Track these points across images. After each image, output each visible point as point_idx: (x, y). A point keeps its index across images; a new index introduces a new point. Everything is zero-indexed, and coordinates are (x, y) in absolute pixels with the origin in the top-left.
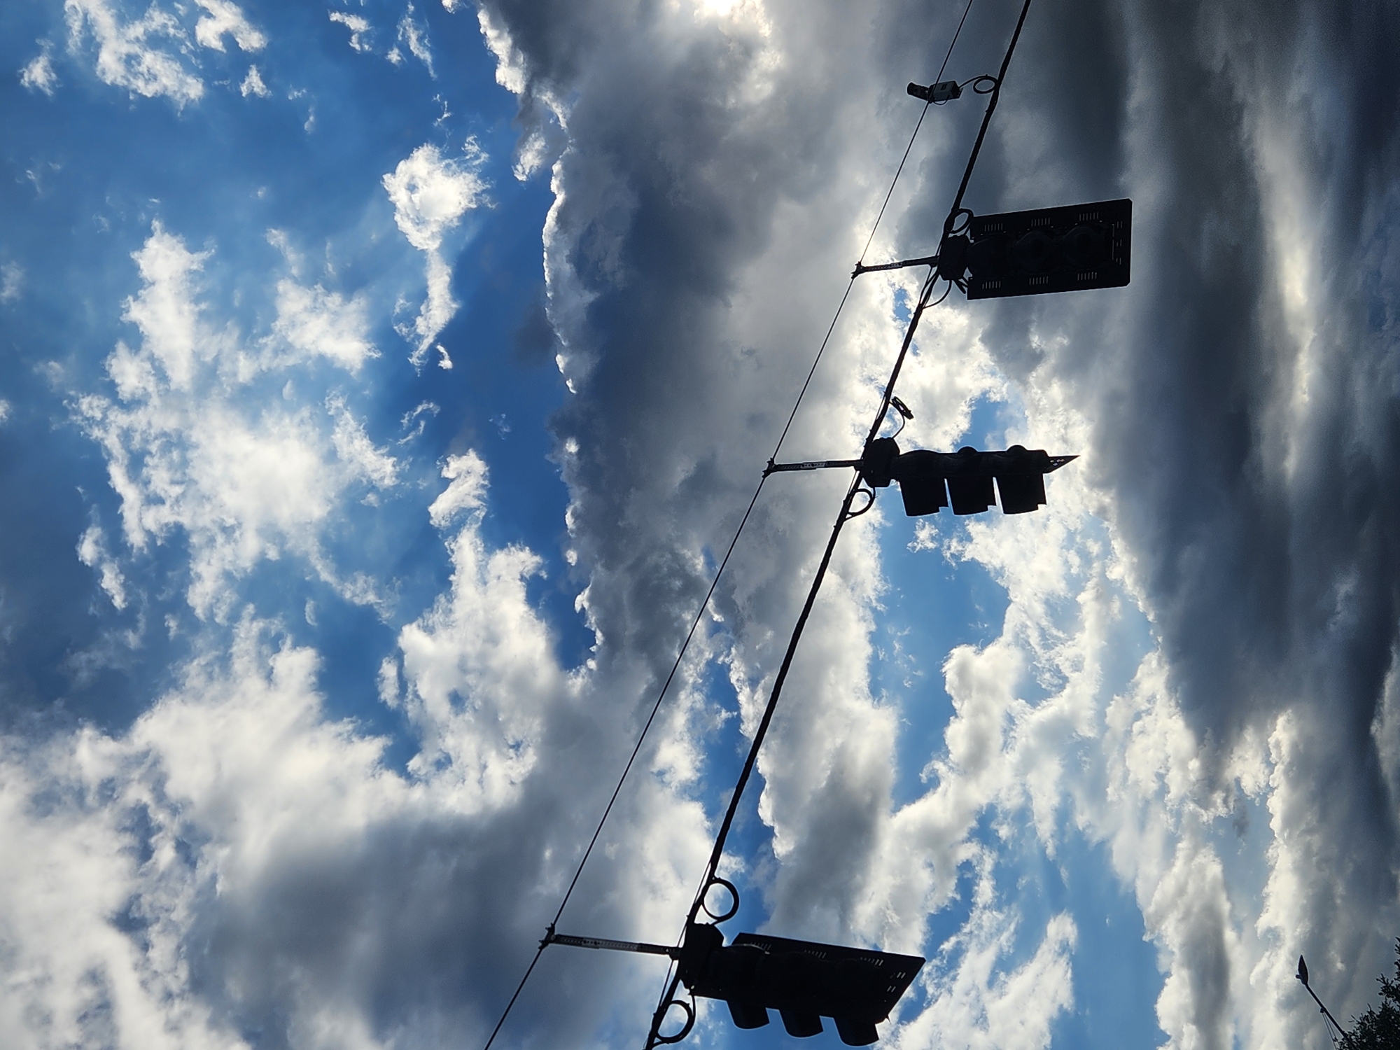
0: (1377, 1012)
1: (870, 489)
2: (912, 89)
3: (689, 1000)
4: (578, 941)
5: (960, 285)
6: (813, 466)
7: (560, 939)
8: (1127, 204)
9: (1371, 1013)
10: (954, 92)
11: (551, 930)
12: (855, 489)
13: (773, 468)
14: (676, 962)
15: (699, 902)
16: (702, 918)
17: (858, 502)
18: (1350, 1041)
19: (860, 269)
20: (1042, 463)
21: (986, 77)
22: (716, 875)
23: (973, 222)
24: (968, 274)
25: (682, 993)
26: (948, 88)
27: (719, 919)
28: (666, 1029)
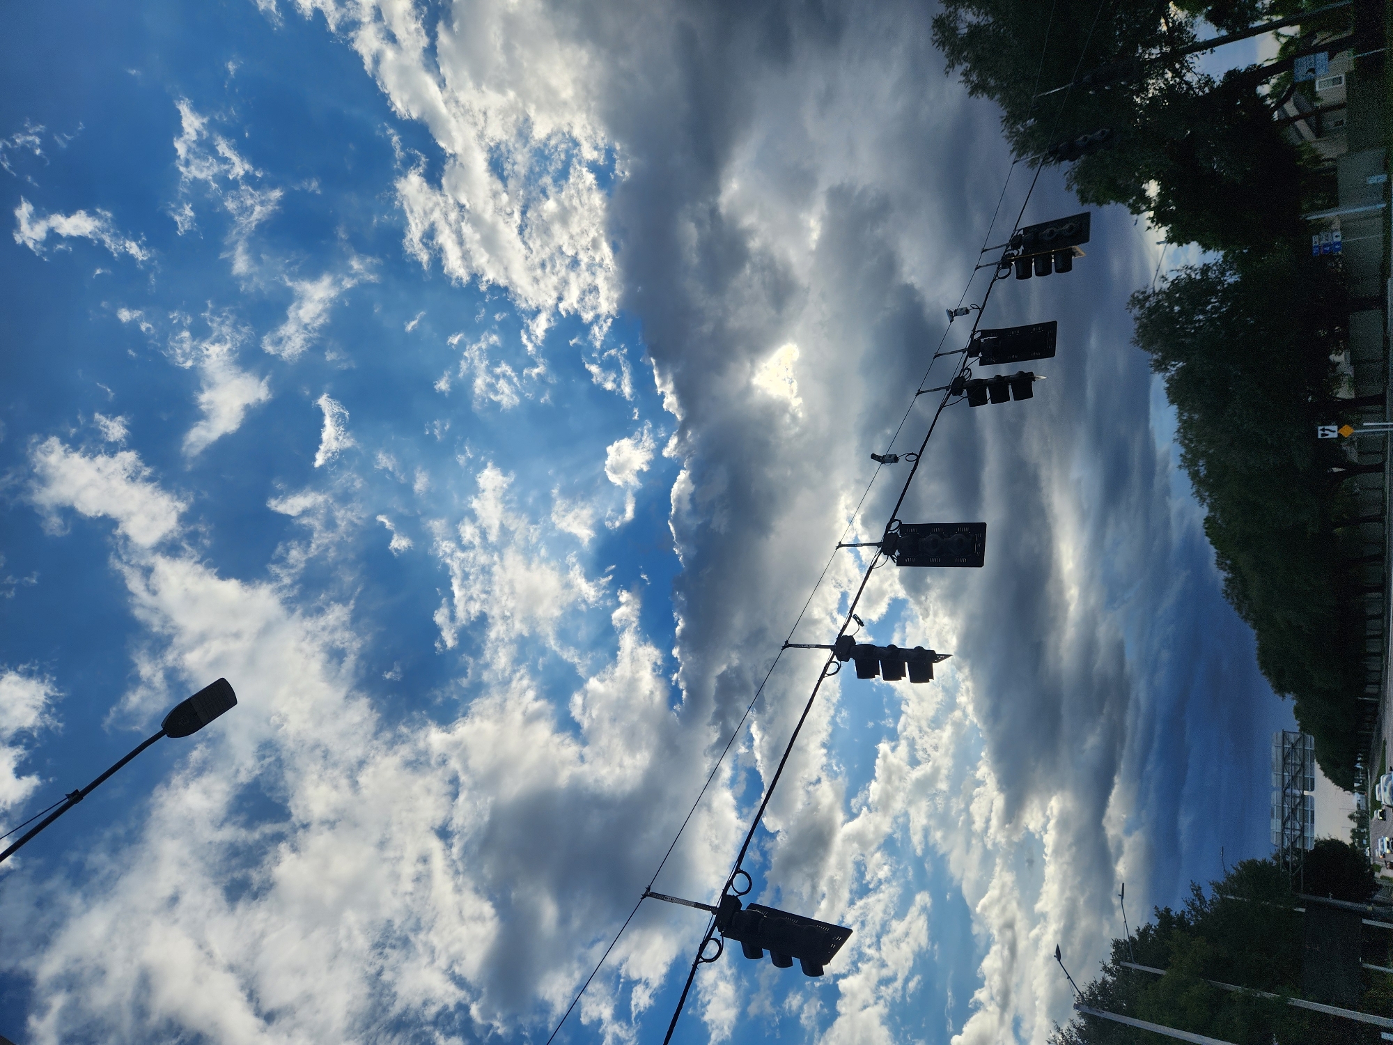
0: (1099, 981)
1: (839, 662)
2: (874, 456)
3: (720, 938)
4: (662, 897)
5: (893, 559)
6: (809, 646)
7: (653, 895)
8: (984, 525)
9: (1095, 982)
10: (896, 459)
11: (649, 889)
12: (830, 661)
13: (787, 645)
14: (715, 916)
15: (730, 883)
16: (730, 892)
17: (832, 668)
18: (1083, 997)
19: (840, 545)
20: (933, 657)
21: (912, 454)
22: (741, 868)
23: (901, 526)
24: (897, 553)
25: (716, 934)
26: (892, 458)
27: (741, 894)
28: (706, 956)
